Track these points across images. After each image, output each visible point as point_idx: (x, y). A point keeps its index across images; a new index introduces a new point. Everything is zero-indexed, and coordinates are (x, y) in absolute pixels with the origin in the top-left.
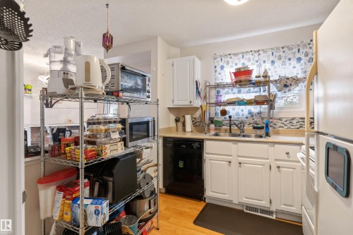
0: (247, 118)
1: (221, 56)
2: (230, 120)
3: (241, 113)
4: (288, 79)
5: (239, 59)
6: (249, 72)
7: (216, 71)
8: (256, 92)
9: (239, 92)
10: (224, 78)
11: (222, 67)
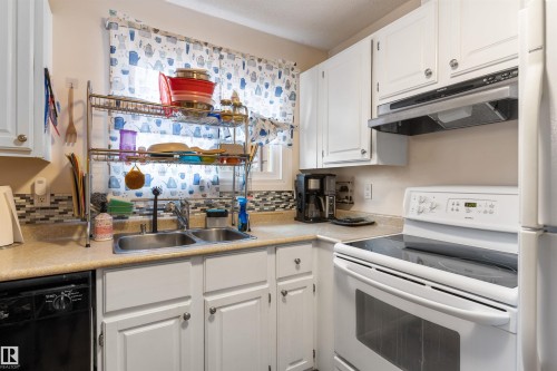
0: (191, 192)
1: (131, 25)
2: (156, 200)
3: (179, 182)
4: (264, 120)
5: (178, 51)
6: (207, 87)
7: (112, 62)
8: (210, 137)
9: (177, 131)
10: (136, 86)
11: (133, 58)
